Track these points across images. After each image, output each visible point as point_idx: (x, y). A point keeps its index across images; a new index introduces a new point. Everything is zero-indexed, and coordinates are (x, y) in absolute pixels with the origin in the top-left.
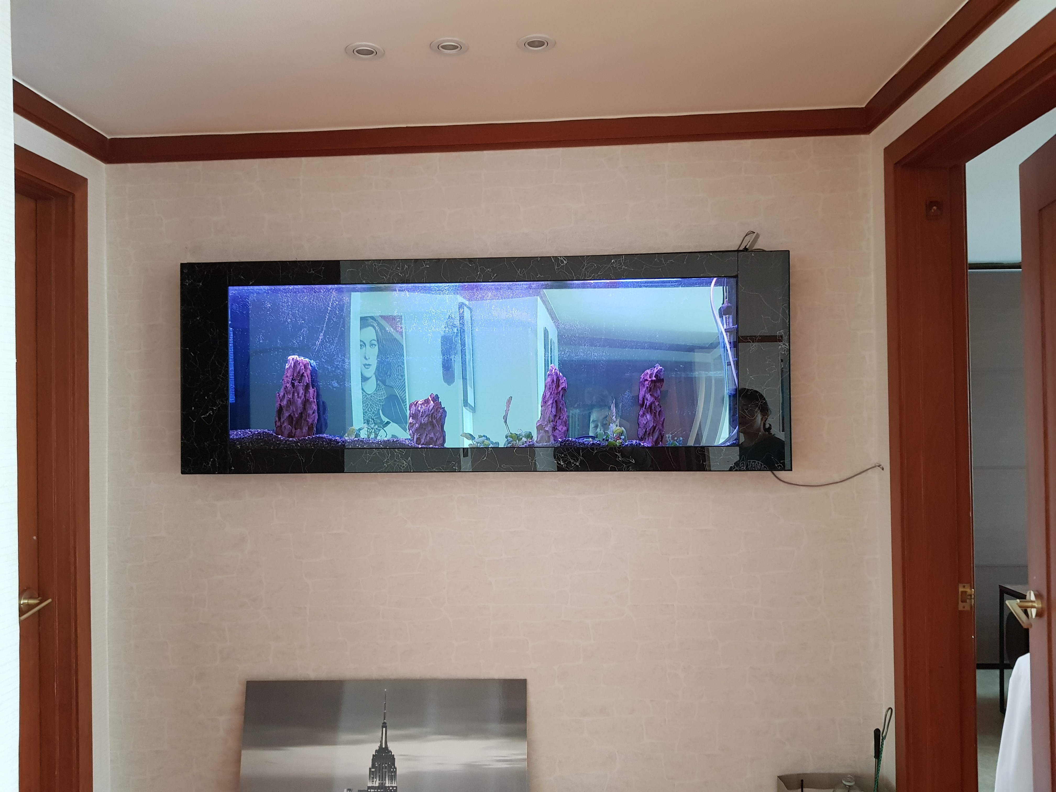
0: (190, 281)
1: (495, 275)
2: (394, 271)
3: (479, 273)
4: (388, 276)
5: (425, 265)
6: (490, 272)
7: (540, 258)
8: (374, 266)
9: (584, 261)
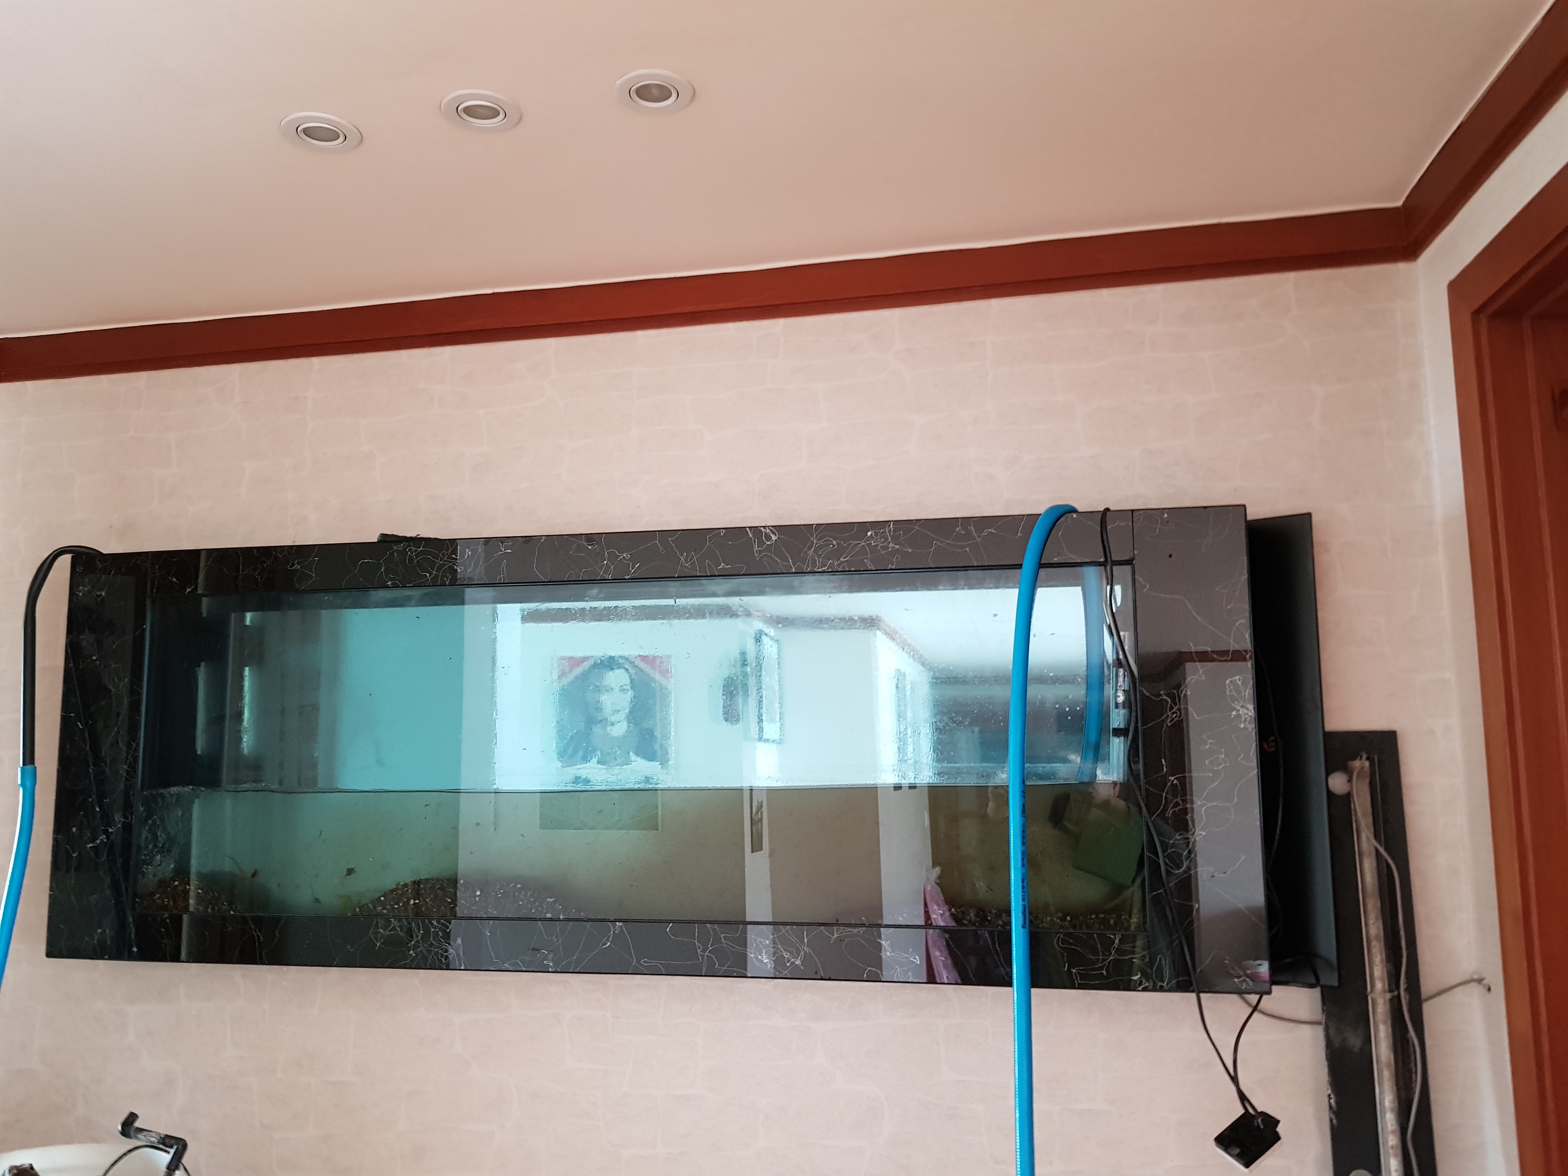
0: (86, 589)
1: (637, 566)
2: (445, 561)
3: (605, 562)
4: (435, 572)
5: (503, 550)
6: (627, 560)
7: (724, 531)
8: (409, 553)
9: (812, 536)
